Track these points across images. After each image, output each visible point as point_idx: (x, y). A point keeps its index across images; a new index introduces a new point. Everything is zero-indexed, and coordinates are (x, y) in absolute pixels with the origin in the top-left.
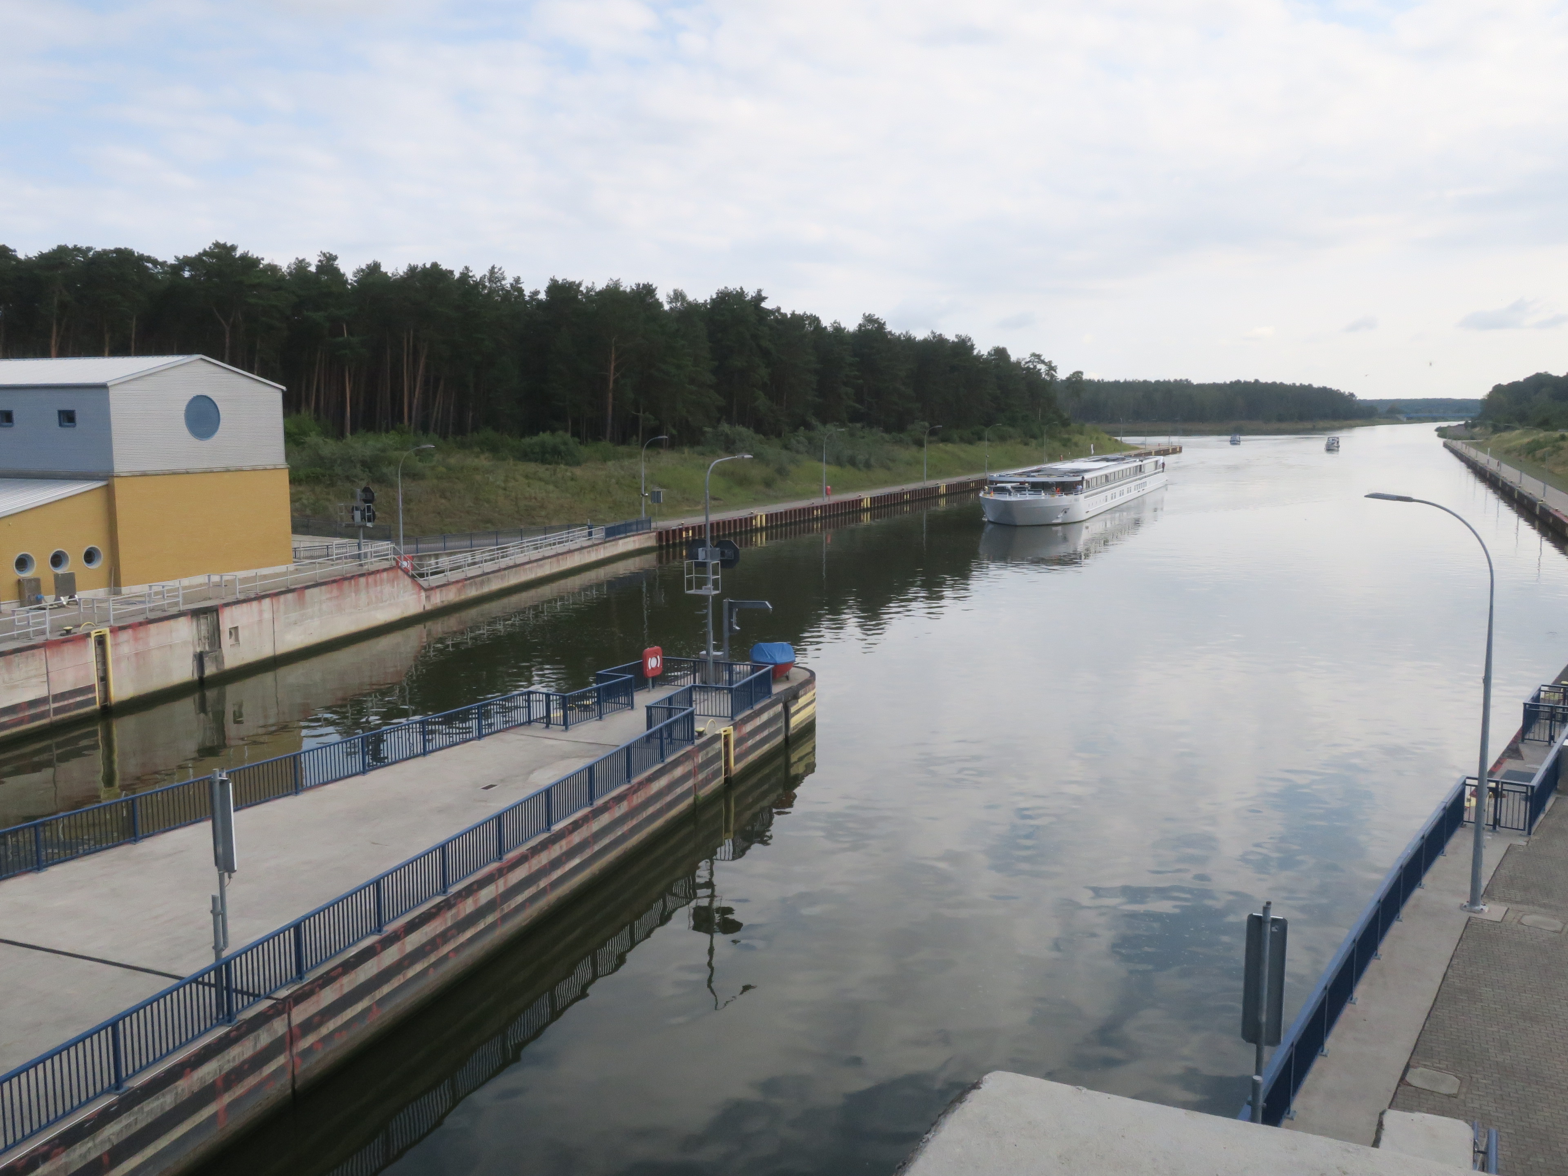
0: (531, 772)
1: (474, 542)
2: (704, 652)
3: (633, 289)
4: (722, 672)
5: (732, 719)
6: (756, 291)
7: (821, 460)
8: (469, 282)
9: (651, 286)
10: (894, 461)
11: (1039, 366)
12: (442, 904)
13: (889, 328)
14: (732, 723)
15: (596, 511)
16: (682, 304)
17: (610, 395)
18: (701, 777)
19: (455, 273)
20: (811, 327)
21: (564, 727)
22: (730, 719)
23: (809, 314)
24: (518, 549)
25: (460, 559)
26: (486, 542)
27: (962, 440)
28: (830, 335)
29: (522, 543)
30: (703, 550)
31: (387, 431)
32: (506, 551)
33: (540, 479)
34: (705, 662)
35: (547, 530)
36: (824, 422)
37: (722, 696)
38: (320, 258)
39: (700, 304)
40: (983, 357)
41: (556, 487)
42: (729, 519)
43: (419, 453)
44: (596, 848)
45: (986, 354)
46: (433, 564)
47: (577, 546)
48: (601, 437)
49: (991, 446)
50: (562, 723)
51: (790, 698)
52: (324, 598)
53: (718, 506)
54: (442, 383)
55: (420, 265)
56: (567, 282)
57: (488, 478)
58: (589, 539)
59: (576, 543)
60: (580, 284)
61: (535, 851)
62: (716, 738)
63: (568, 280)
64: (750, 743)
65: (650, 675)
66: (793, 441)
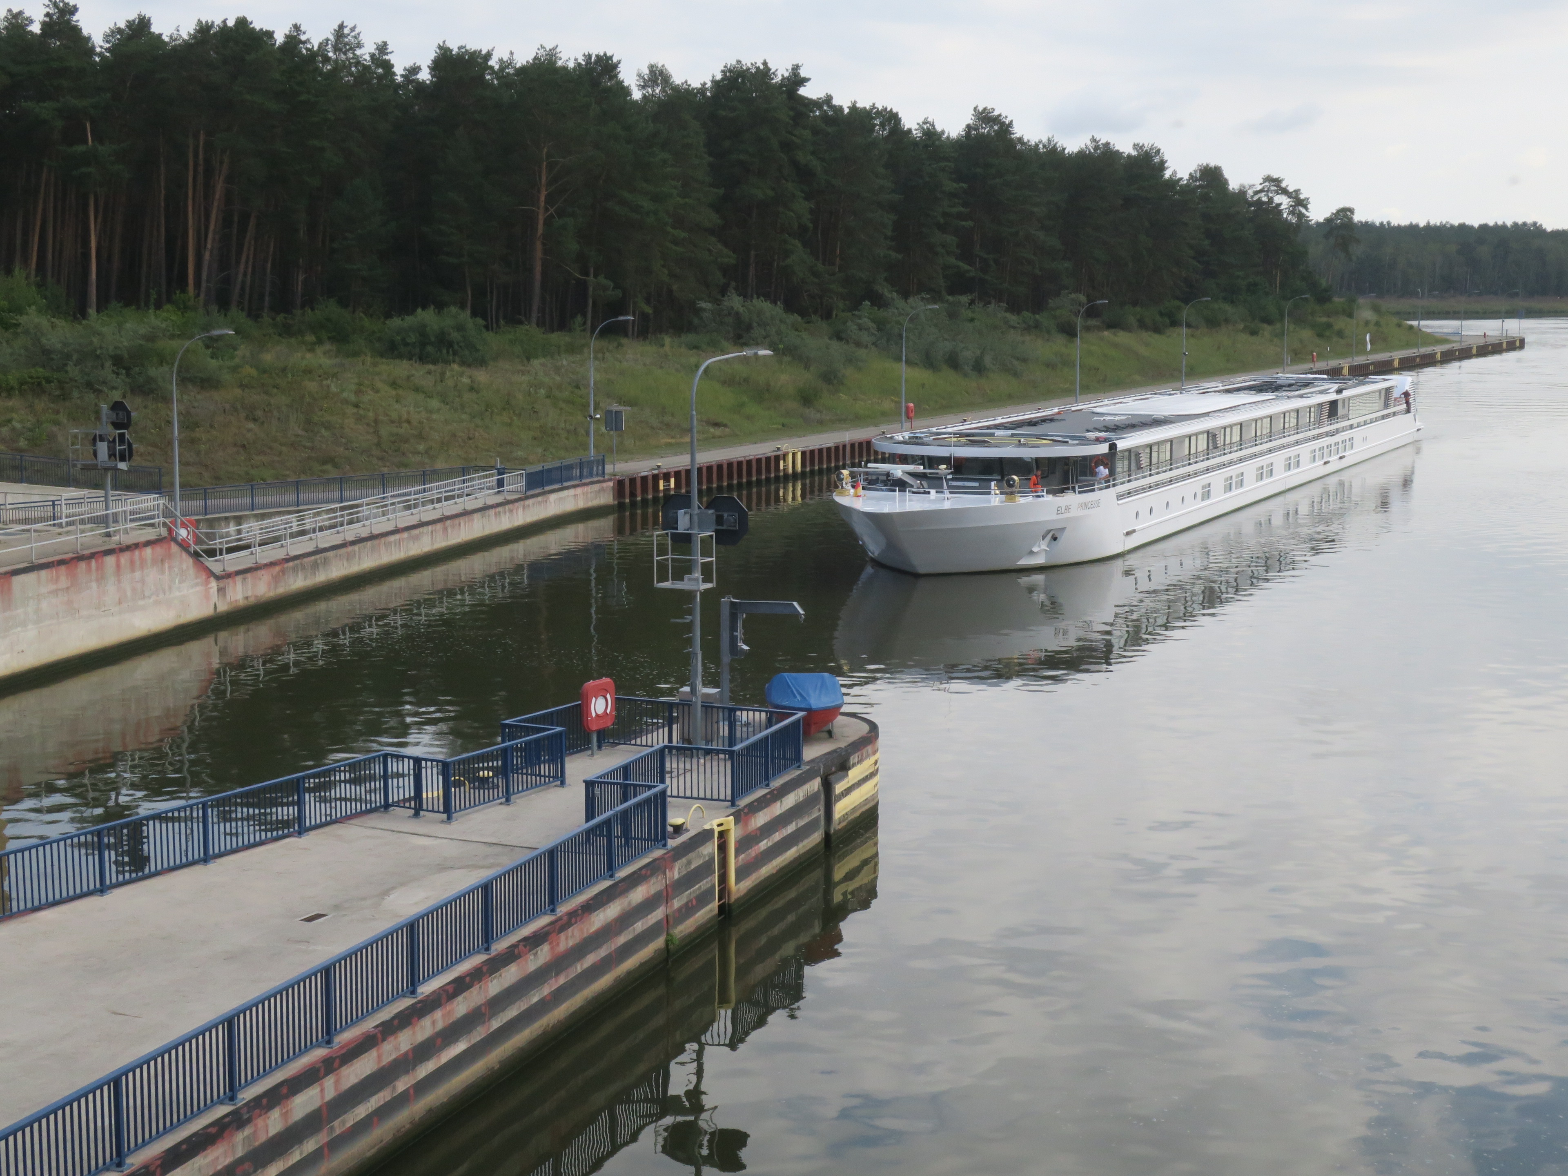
0: (386, 893)
1: (303, 496)
2: (687, 689)
3: (579, 64)
4: (718, 722)
5: (733, 804)
6: (790, 68)
7: (898, 359)
8: (300, 52)
9: (611, 58)
10: (1024, 360)
11: (1279, 199)
12: (227, 1120)
13: (1018, 131)
14: (733, 810)
15: (511, 443)
16: (663, 90)
17: (539, 246)
18: (677, 903)
19: (275, 36)
20: (884, 129)
21: (445, 816)
22: (730, 803)
23: (880, 108)
24: (378, 508)
25: (277, 526)
26: (321, 495)
27: (1143, 325)
28: (915, 143)
29: (384, 498)
30: (685, 513)
31: (158, 306)
32: (358, 512)
33: (417, 390)
34: (689, 705)
35: (426, 476)
36: (905, 295)
37: (715, 763)
38: (48, 10)
39: (693, 89)
40: (1181, 183)
41: (443, 402)
42: (740, 459)
43: (211, 343)
44: (496, 1024)
45: (1186, 177)
46: (233, 533)
47: (479, 504)
48: (523, 319)
49: (1192, 336)
50: (441, 809)
51: (833, 769)
52: (44, 590)
53: (720, 437)
54: (252, 222)
55: (218, 22)
56: (467, 51)
57: (328, 386)
58: (499, 492)
59: (476, 498)
60: (489, 56)
61: (389, 1029)
62: (705, 836)
63: (468, 48)
64: (764, 845)
65: (594, 727)
66: (852, 326)
